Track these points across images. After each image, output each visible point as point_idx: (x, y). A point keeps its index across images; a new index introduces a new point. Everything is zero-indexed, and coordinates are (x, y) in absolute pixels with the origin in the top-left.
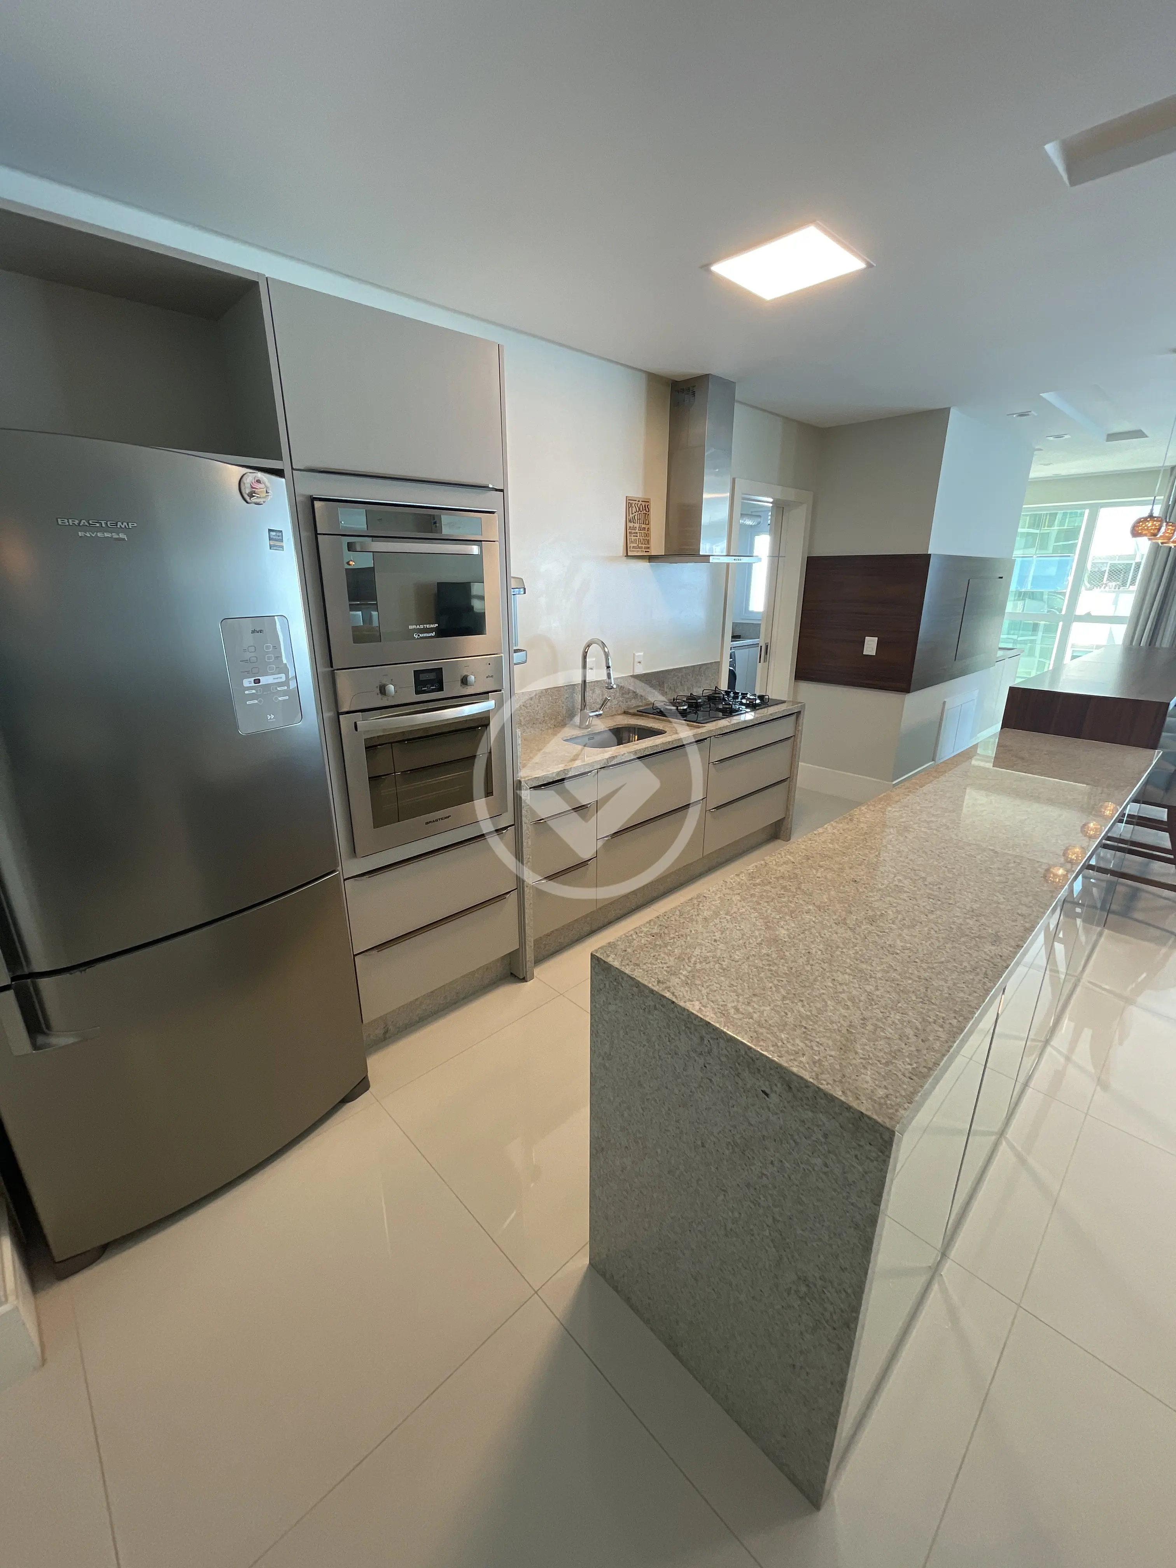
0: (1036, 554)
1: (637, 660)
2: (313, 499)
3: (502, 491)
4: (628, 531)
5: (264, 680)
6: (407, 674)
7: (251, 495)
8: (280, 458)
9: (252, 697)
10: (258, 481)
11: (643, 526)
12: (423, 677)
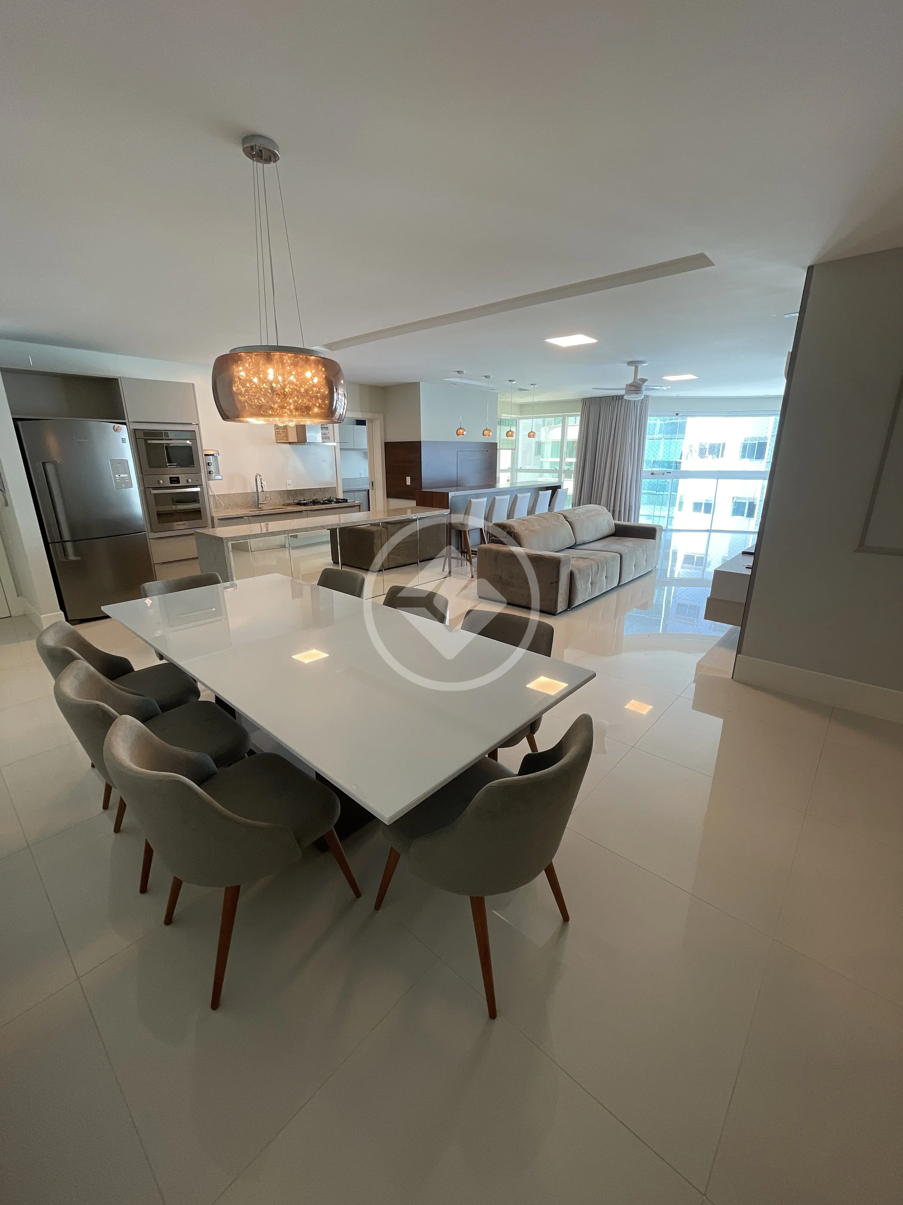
0: (663, 437)
1: (288, 484)
2: (135, 429)
3: (198, 424)
4: (276, 433)
5: (121, 476)
6: (167, 478)
7: (117, 430)
8: (125, 420)
9: (118, 480)
10: (118, 427)
11: (284, 431)
12: (172, 479)
